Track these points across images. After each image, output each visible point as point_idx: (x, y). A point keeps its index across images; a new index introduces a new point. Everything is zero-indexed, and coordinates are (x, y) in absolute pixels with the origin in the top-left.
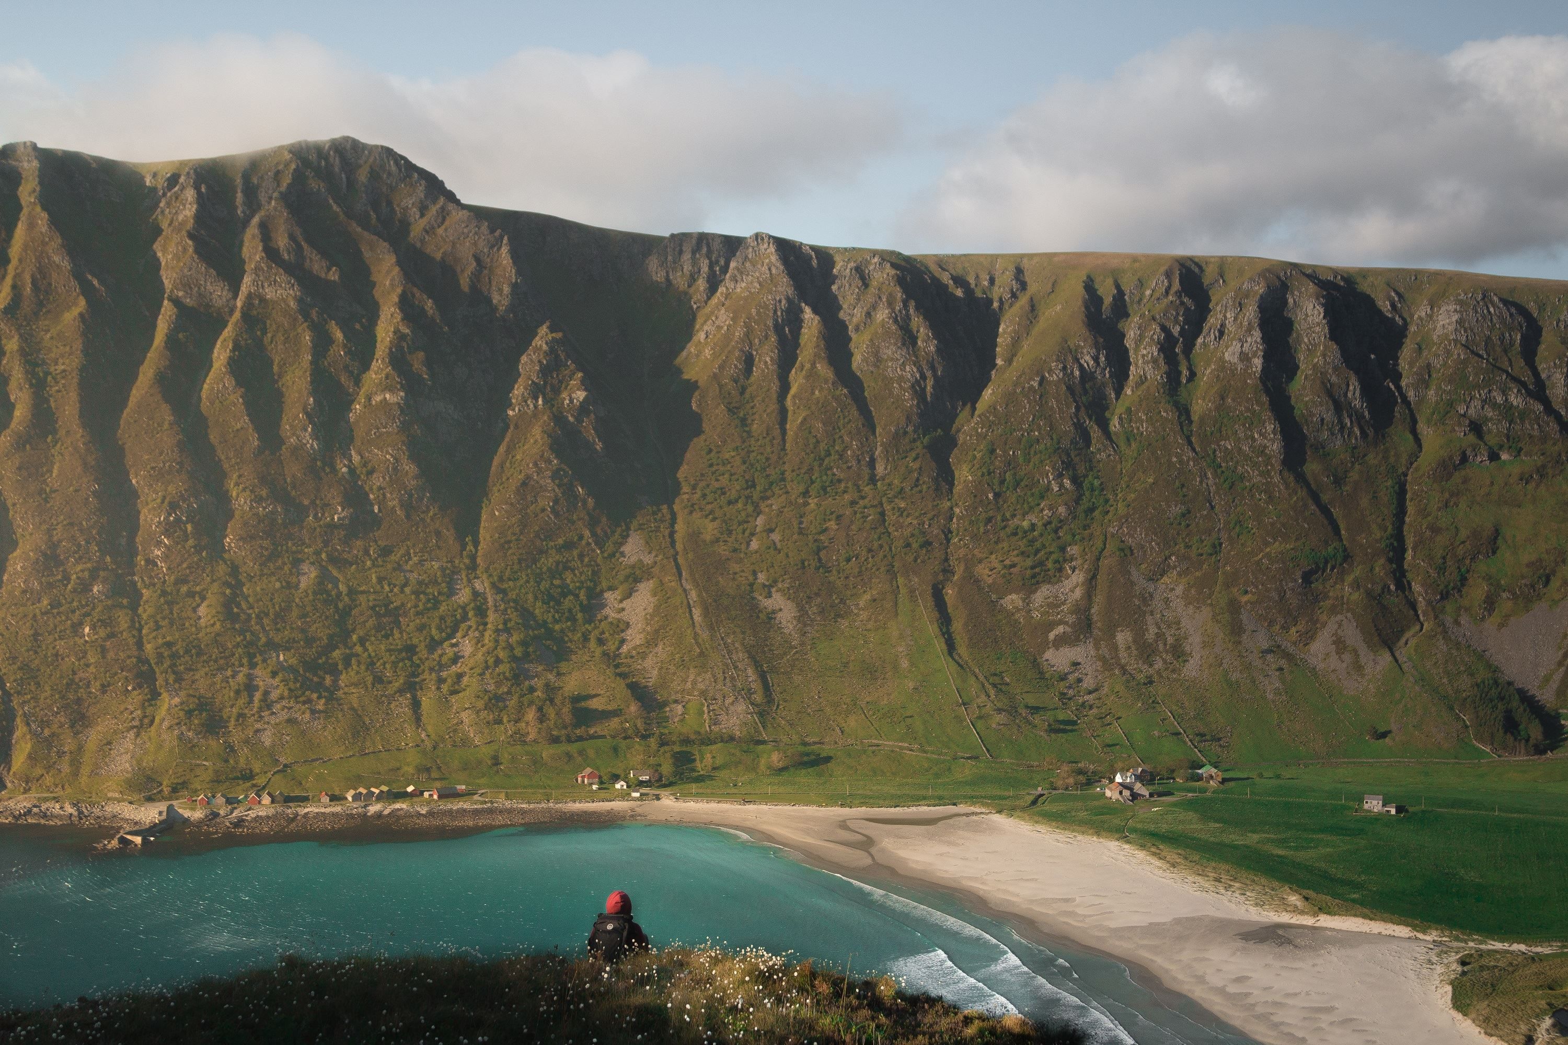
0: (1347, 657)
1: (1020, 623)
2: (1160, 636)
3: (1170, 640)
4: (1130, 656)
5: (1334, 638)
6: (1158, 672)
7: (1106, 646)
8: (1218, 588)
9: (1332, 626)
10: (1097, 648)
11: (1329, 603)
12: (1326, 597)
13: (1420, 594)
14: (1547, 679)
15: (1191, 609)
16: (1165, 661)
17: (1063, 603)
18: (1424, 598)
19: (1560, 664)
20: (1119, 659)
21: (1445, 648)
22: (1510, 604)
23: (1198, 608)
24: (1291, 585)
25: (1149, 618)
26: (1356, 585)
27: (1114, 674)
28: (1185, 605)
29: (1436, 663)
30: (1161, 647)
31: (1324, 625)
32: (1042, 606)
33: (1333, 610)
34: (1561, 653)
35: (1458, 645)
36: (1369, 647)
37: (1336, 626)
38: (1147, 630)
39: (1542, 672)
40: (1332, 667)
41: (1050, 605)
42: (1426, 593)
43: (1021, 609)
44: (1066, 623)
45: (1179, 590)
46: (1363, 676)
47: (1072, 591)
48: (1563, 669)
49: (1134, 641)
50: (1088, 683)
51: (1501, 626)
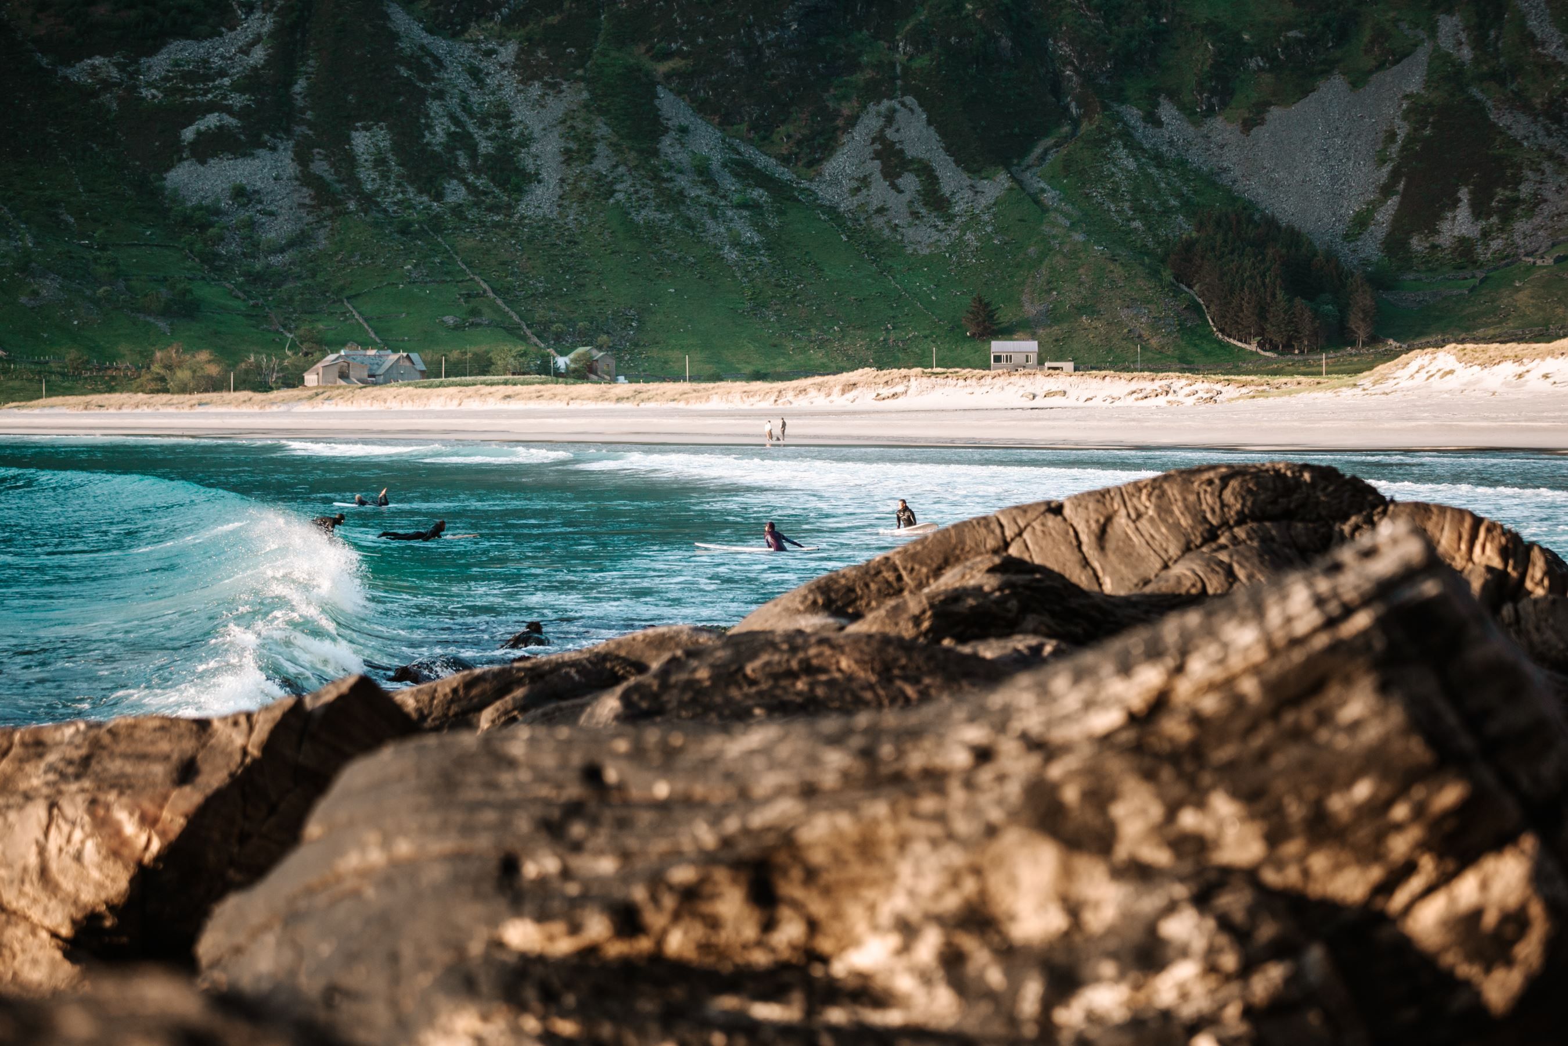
0: (910, 182)
1: (109, 111)
2: (461, 139)
3: (485, 147)
4: (385, 176)
5: (878, 146)
6: (457, 211)
7: (326, 157)
8: (599, 46)
9: (870, 122)
10: (302, 158)
11: (860, 78)
12: (854, 66)
13: (1066, 61)
14: (1362, 221)
15: (536, 89)
16: (472, 189)
17: (222, 73)
18: (1076, 70)
19: (1386, 191)
20: (358, 182)
21: (1131, 164)
22: (1267, 78)
23: (553, 86)
24: (771, 35)
25: (434, 106)
26: (921, 39)
27: (346, 213)
28: (521, 82)
29: (1115, 190)
30: (463, 162)
31: (852, 121)
32: (166, 79)
33: (873, 92)
34: (1386, 170)
35: (1159, 160)
36: (957, 162)
37: (881, 122)
38: (429, 127)
39: (1352, 208)
40: (875, 204)
41: (187, 76)
42: (1082, 59)
43: (115, 84)
44: (229, 110)
45: (508, 52)
46: (950, 219)
47: (245, 51)
48: (1393, 202)
49: (397, 148)
50: (278, 230)
51: (1248, 126)
